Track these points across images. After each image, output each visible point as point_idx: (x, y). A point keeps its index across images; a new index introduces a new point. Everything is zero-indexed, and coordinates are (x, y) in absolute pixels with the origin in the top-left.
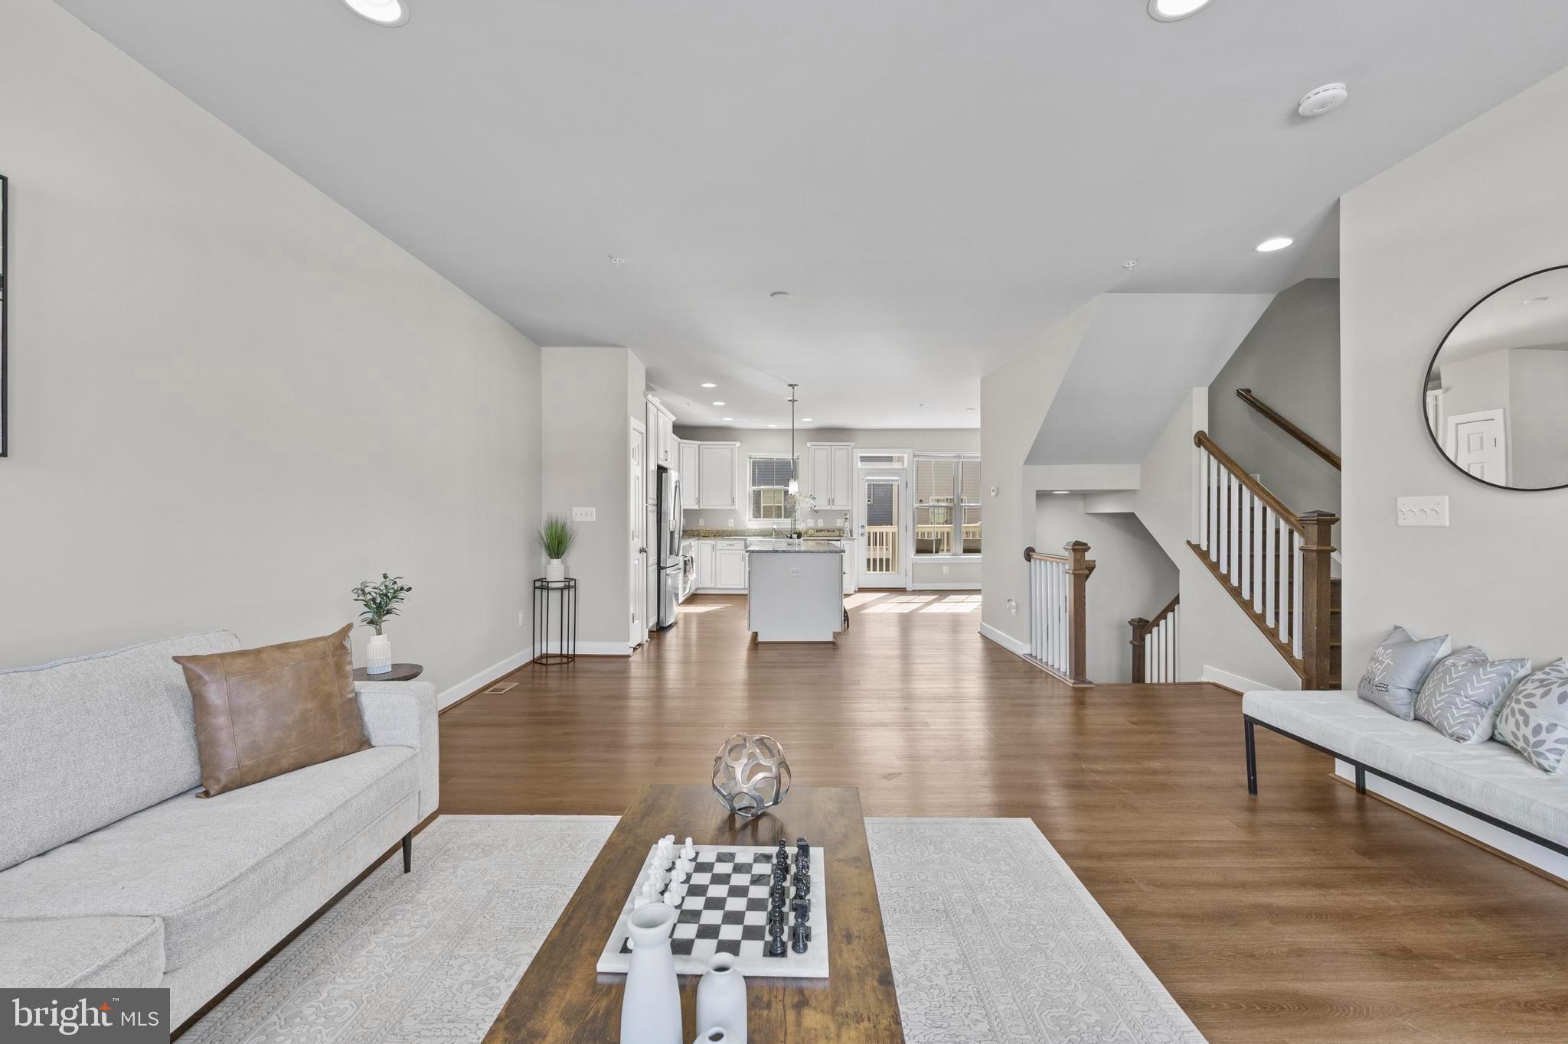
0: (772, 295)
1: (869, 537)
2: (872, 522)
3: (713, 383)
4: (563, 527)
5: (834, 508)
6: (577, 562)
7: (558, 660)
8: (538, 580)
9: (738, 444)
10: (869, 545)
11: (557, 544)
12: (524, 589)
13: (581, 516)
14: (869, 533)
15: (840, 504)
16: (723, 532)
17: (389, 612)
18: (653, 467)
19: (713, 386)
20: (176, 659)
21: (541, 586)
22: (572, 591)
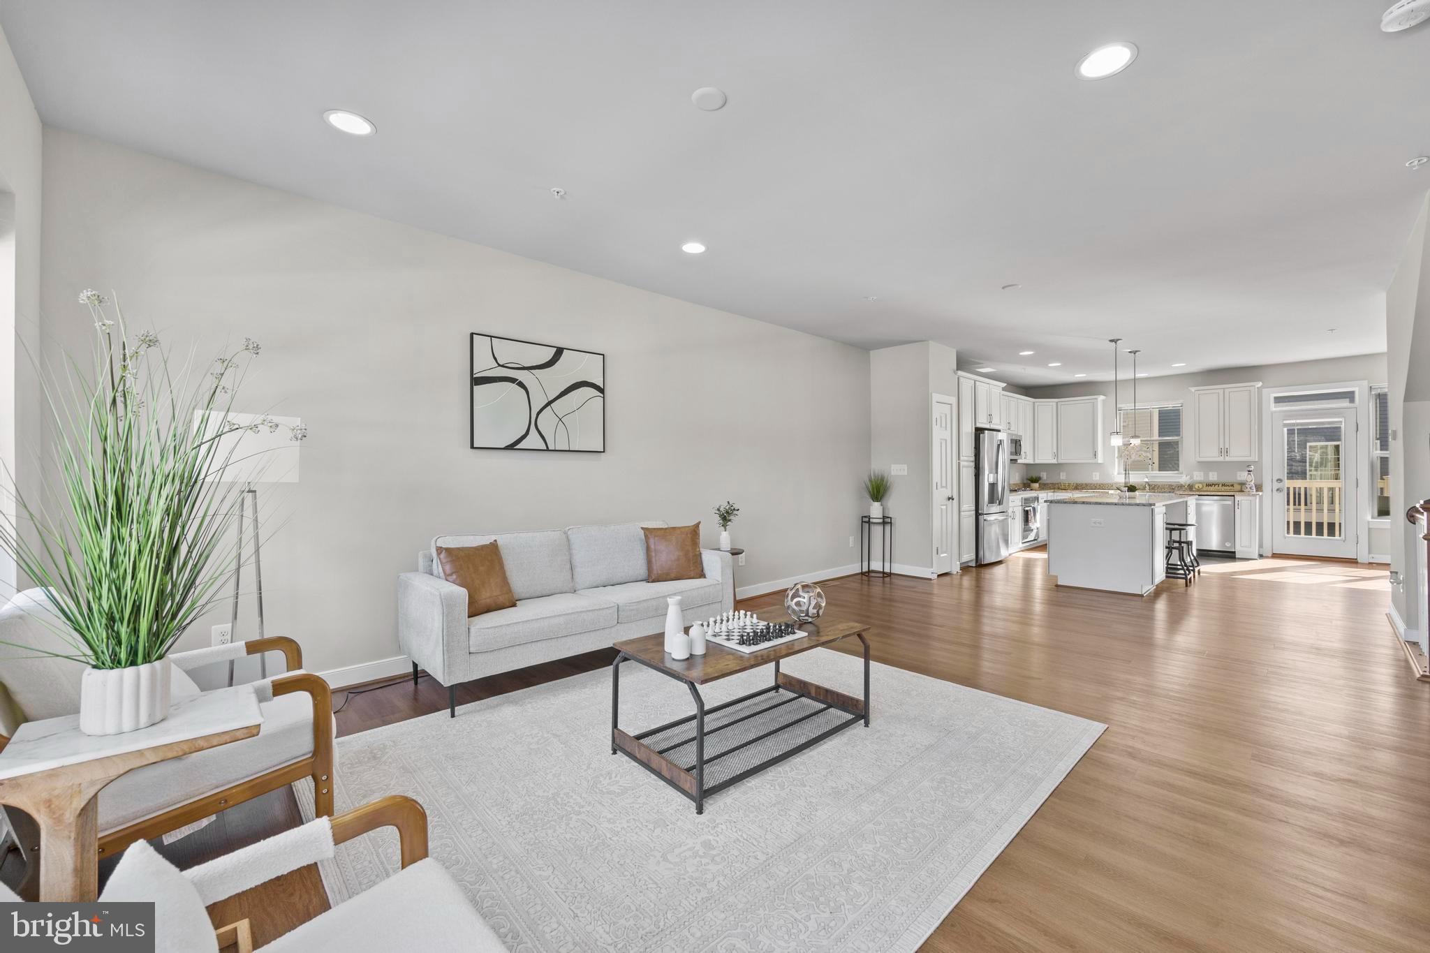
0: (1003, 288)
1: (1288, 494)
2: (1292, 475)
3: (1032, 351)
4: (882, 479)
5: (1228, 459)
6: (896, 504)
7: (881, 575)
8: (865, 517)
9: (1101, 398)
10: (1288, 504)
11: (878, 490)
12: (853, 523)
13: (897, 471)
14: (1288, 489)
15: (1239, 453)
16: (1086, 485)
17: (730, 520)
18: (968, 430)
19: (1032, 353)
20: (642, 528)
21: (866, 521)
22: (888, 528)
